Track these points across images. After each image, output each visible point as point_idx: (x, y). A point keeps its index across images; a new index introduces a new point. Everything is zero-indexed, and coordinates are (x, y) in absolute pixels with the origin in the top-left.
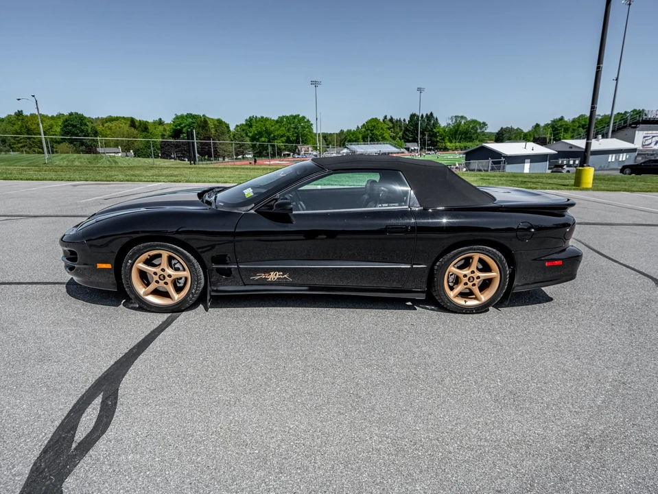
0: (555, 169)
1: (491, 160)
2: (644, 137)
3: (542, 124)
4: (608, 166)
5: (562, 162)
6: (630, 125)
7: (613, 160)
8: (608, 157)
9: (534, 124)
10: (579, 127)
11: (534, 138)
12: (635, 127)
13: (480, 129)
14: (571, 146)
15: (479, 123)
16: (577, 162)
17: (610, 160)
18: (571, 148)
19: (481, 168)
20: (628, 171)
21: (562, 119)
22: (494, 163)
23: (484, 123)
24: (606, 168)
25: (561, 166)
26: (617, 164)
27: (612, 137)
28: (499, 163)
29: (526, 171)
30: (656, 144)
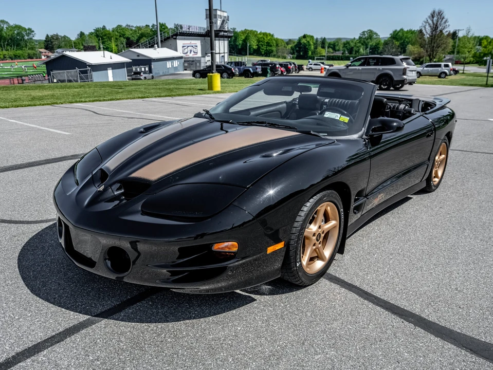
0: (134, 77)
1: (78, 70)
2: (183, 47)
3: (87, 33)
4: (168, 72)
5: (136, 69)
6: (172, 36)
7: (170, 67)
8: (167, 63)
9: (79, 33)
10: (120, 36)
11: (84, 47)
12: (176, 39)
13: (28, 36)
14: (139, 55)
15: (25, 29)
16: (147, 69)
17: (168, 67)
18: (138, 56)
19: (70, 78)
20: (198, 75)
21: (104, 28)
22: (82, 72)
23: (29, 29)
24: (167, 74)
25: (139, 73)
26: (173, 70)
27: (161, 47)
28: (85, 72)
29: (111, 79)
30: (190, 53)
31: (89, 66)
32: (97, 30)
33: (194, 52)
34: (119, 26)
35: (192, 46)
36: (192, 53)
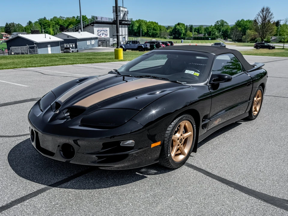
0: (65, 51)
1: (28, 46)
2: (98, 31)
3: (33, 22)
4: (88, 48)
5: (67, 46)
6: (91, 24)
7: (89, 44)
8: (87, 42)
9: (28, 22)
10: (56, 24)
11: (32, 31)
12: (93, 26)
14: (68, 36)
16: (74, 46)
18: (68, 37)
19: (23, 52)
21: (45, 19)
22: (31, 48)
24: (87, 49)
25: (69, 48)
26: (91, 46)
27: (83, 31)
28: (33, 48)
29: (50, 52)
30: (103, 35)
31: (36, 44)
32: (40, 20)
33: (105, 34)
34: (55, 18)
35: (104, 31)
36: (104, 35)
